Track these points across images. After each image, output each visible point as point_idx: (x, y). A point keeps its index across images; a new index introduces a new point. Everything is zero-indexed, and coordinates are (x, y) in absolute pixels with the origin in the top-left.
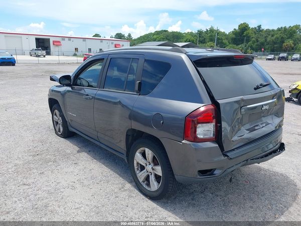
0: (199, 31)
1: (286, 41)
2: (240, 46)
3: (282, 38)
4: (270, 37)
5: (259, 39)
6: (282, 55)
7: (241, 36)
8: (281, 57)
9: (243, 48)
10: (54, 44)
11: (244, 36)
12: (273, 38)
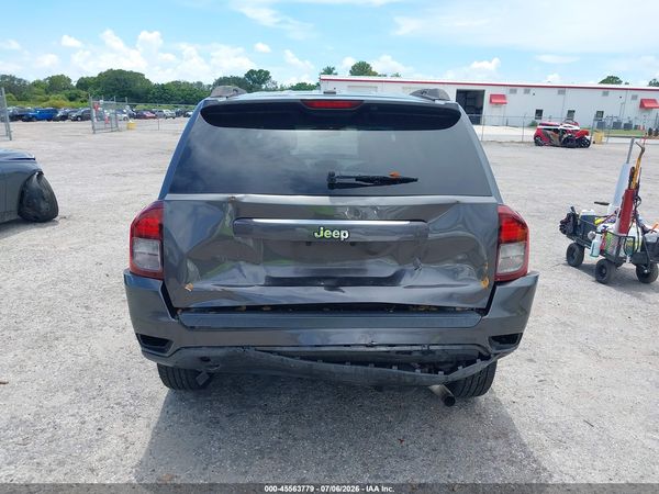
10: (491, 101)
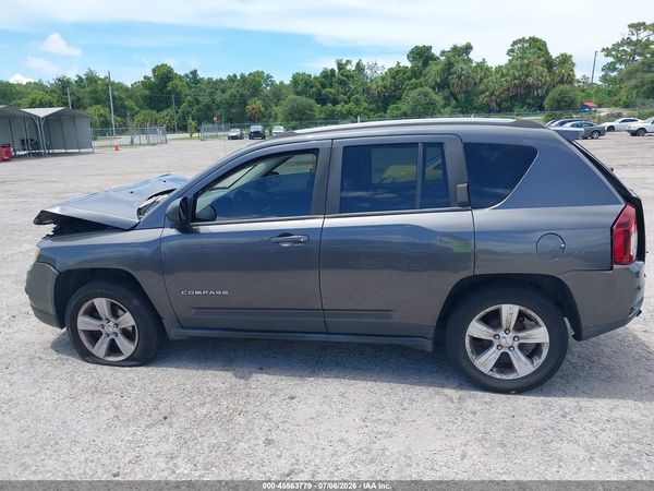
0: (59, 80)
1: (249, 102)
2: (165, 113)
3: (242, 95)
4: (219, 93)
5: (200, 99)
6: (254, 128)
7: (161, 90)
8: (255, 133)
9: (171, 116)
11: (169, 92)
12: (227, 95)
